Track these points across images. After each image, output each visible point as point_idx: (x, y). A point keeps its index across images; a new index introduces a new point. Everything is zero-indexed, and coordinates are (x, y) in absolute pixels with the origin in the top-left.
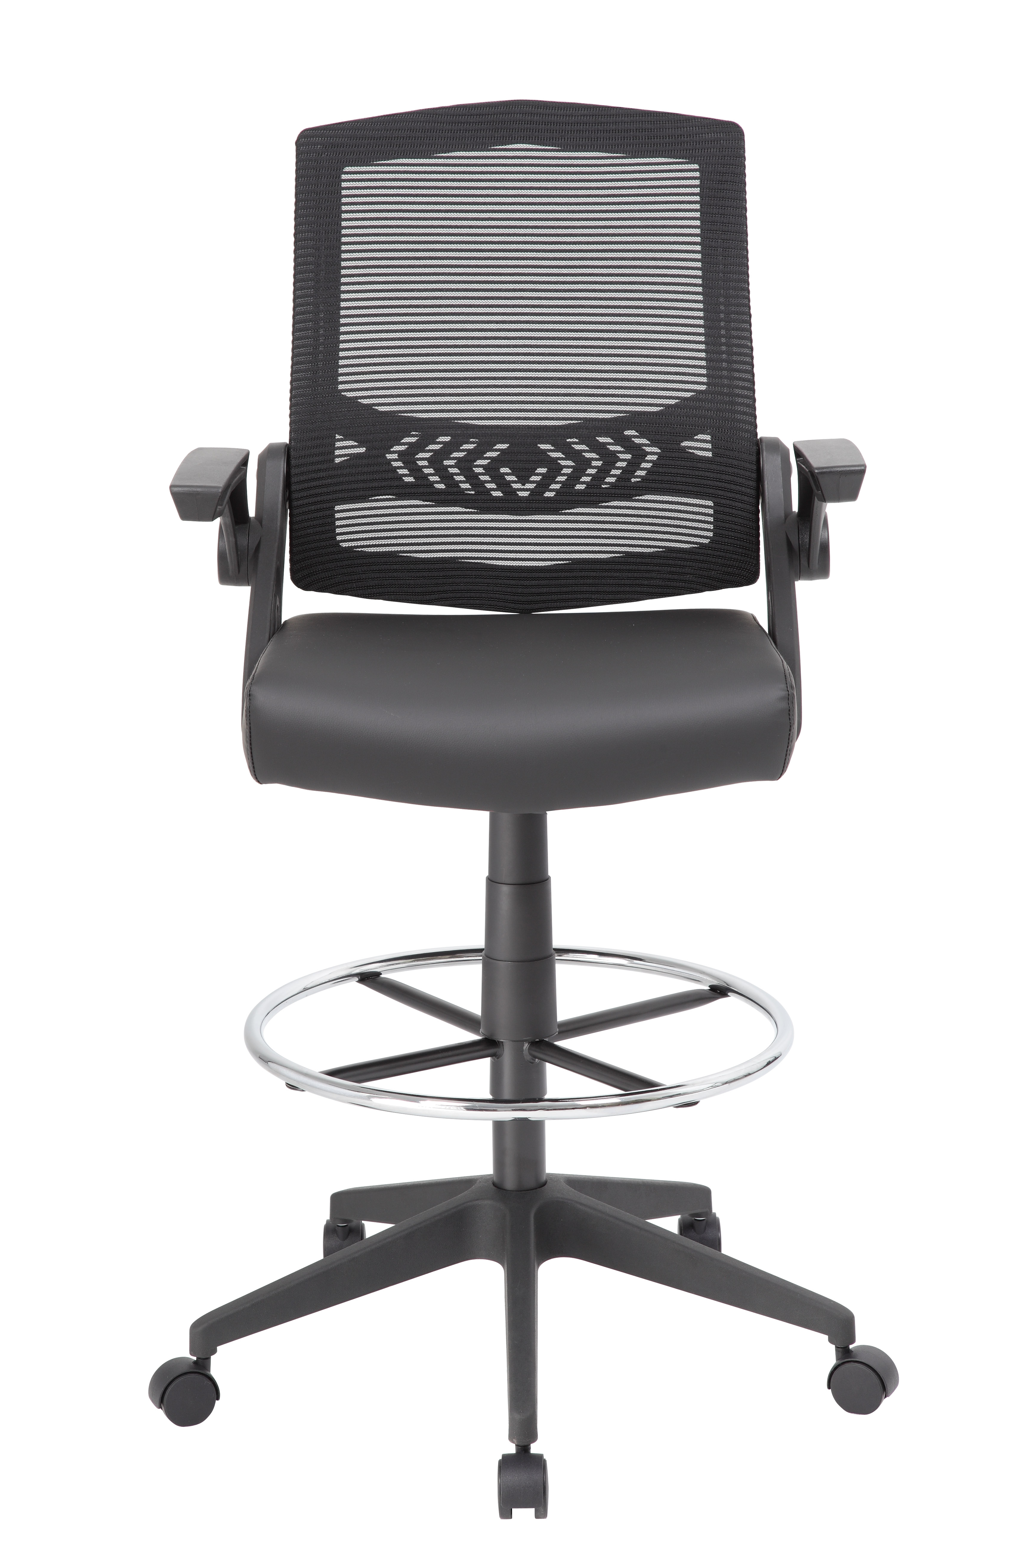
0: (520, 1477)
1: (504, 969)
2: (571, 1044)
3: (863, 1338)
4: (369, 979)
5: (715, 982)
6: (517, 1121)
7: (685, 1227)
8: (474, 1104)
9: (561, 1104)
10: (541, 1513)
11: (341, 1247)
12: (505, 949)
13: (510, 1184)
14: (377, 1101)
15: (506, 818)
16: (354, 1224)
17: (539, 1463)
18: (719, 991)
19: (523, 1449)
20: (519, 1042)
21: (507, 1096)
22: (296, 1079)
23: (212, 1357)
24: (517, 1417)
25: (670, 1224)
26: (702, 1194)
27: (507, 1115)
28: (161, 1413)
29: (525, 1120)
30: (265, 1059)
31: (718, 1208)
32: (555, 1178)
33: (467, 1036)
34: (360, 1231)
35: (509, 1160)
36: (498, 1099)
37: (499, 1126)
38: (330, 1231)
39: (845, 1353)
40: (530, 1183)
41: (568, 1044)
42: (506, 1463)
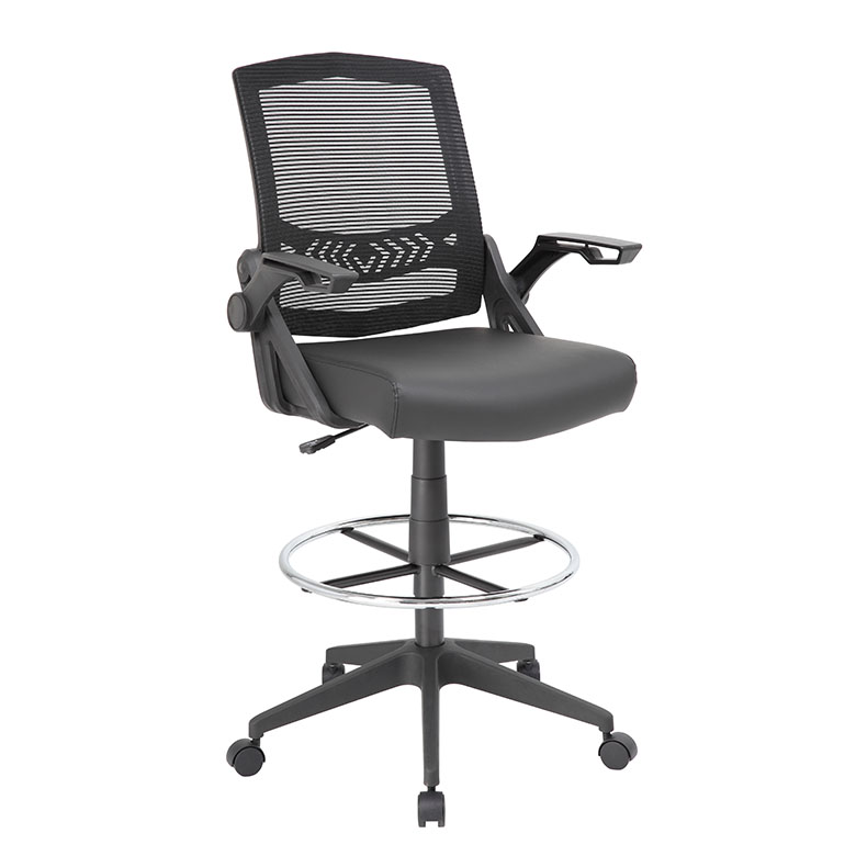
0: (430, 805)
1: (421, 525)
2: (458, 567)
3: (618, 728)
4: (347, 531)
5: (537, 533)
6: (428, 608)
7: (520, 667)
8: (405, 600)
9: (451, 600)
10: (442, 824)
11: (331, 678)
12: (421, 515)
13: (424, 644)
14: (351, 598)
15: (422, 443)
16: (338, 666)
17: (441, 796)
18: (539, 538)
19: (432, 789)
20: (429, 566)
21: (422, 596)
22: (307, 586)
23: (262, 739)
24: (428, 771)
25: (512, 665)
26: (530, 649)
27: (422, 606)
28: (233, 769)
29: (433, 608)
30: (290, 575)
31: (538, 657)
32: (449, 640)
33: (401, 563)
34: (343, 670)
35: (424, 630)
36: (417, 597)
37: (418, 612)
38: (325, 669)
39: (608, 736)
40: (436, 643)
41: (456, 567)
42: (422, 796)
